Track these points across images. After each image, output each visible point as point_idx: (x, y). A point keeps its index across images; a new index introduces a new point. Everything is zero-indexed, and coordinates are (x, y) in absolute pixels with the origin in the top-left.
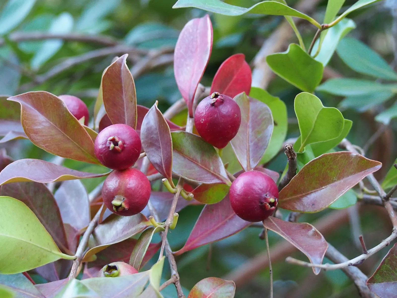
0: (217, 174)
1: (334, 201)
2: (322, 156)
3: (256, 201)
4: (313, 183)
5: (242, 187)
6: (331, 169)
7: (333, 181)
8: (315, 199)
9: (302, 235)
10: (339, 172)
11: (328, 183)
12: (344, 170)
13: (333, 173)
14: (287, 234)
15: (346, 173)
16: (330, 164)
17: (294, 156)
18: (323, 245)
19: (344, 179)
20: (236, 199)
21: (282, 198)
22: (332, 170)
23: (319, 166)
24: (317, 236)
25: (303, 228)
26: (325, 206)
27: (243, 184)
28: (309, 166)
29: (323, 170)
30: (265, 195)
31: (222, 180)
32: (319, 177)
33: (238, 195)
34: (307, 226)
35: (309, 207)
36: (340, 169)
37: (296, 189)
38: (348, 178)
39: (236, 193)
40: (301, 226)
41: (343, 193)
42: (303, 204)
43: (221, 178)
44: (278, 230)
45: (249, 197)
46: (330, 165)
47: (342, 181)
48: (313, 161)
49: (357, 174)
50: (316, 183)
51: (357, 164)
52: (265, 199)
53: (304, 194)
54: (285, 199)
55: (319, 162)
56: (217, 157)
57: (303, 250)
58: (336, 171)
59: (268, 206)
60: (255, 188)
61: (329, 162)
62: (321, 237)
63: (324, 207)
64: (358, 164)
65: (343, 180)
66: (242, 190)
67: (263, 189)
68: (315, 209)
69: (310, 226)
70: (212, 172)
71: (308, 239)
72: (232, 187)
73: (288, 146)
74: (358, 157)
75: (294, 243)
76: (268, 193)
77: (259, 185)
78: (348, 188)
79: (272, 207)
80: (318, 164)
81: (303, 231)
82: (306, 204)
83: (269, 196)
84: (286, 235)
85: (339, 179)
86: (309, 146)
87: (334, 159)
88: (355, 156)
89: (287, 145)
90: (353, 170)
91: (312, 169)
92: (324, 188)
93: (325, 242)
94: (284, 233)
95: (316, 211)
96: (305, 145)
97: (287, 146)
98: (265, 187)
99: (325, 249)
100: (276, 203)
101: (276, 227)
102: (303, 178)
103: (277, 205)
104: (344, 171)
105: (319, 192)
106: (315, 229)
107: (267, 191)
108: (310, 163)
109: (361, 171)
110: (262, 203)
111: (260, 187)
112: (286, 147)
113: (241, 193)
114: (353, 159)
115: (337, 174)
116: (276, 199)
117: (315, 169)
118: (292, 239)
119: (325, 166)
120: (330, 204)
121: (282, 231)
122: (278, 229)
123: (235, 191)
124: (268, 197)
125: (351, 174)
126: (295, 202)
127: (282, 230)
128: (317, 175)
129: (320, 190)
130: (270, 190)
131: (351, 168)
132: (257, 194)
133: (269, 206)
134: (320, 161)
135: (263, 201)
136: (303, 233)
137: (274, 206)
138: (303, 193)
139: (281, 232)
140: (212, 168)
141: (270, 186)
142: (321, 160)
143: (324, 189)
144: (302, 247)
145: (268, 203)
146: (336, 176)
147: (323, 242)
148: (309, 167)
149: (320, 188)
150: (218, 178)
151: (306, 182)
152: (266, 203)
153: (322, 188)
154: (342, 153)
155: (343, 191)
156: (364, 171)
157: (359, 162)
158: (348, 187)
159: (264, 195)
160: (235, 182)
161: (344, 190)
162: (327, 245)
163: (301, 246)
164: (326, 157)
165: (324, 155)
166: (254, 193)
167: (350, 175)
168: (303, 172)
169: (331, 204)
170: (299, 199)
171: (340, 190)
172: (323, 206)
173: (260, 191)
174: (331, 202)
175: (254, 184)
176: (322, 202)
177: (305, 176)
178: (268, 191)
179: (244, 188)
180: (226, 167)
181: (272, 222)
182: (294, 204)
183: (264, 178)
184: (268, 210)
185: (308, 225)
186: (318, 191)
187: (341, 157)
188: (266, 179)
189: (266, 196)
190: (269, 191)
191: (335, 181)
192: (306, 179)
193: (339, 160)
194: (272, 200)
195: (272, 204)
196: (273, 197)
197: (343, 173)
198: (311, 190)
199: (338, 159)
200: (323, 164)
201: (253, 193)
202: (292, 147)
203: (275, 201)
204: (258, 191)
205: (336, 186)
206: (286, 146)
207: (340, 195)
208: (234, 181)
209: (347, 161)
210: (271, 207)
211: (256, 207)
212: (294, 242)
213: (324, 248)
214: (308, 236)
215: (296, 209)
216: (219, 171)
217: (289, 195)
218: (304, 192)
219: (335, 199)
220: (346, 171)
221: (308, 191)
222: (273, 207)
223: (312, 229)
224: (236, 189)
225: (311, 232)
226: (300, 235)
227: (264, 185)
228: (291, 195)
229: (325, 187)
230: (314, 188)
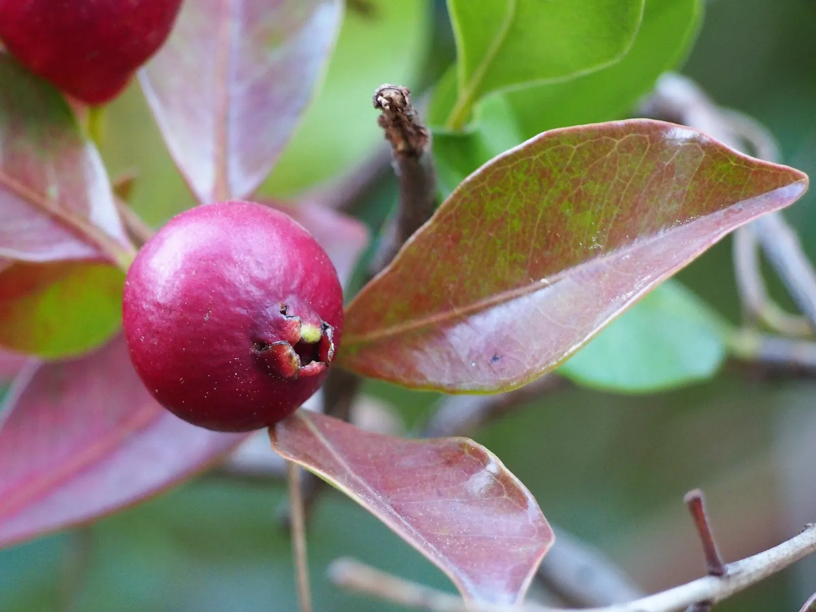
0: (75, 220)
1: (585, 339)
2: (540, 140)
3: (239, 335)
4: (501, 260)
5: (176, 273)
6: (579, 200)
7: (587, 256)
8: (504, 334)
9: (440, 494)
10: (615, 212)
11: (569, 262)
12: (636, 205)
13: (587, 218)
14: (375, 487)
15: (646, 216)
16: (577, 175)
17: (418, 142)
18: (531, 536)
19: (637, 245)
20: (149, 325)
21: (361, 330)
22: (584, 203)
23: (526, 184)
24: (505, 496)
25: (449, 463)
26: (548, 362)
27: (180, 257)
28: (481, 184)
29: (545, 204)
30: (278, 307)
31: (96, 246)
32: (527, 235)
33: (158, 305)
34: (466, 451)
35: (478, 368)
36: (618, 201)
37: (423, 290)
38: (652, 240)
39: (148, 299)
40: (439, 451)
41: (624, 303)
42: (453, 355)
43: (95, 235)
44: (335, 470)
45: (207, 318)
46: (576, 182)
47: (626, 253)
48: (499, 163)
49: (693, 223)
50: (513, 263)
51: (695, 179)
52: (279, 326)
53: (457, 311)
54: (374, 335)
55: (526, 165)
56: (77, 144)
57: (441, 556)
58: (603, 208)
59: (291, 357)
60: (237, 276)
61: (569, 170)
62: (523, 502)
63: (541, 366)
64: (698, 177)
65: (630, 250)
66: (177, 283)
67: (269, 280)
68: (503, 378)
69: (477, 453)
70: (55, 208)
71: (468, 509)
72: (135, 271)
73: (386, 94)
74: (700, 148)
75: (406, 527)
76: (291, 300)
77: (253, 265)
78: (646, 284)
79: (308, 362)
80: (521, 177)
81: (451, 473)
82: (463, 354)
83: (298, 313)
84: (369, 489)
85: (613, 243)
86: (496, 99)
87: (594, 157)
88: (687, 140)
89: (383, 87)
90: (675, 206)
91: (493, 197)
92: (545, 286)
93: (541, 524)
94: (360, 481)
95: (506, 384)
96: (478, 94)
97: (384, 92)
98: (279, 274)
99: (538, 553)
100: (328, 347)
101: (328, 456)
102: (456, 239)
103: (330, 353)
104: (637, 211)
105: (525, 301)
106: (501, 464)
107: (286, 293)
108: (486, 172)
109: (713, 211)
110: (263, 344)
111: (257, 272)
112: (377, 97)
113: (170, 297)
114: (678, 157)
115: (607, 221)
116: (326, 327)
117: (506, 198)
118: (395, 510)
119: (551, 183)
120: (566, 354)
121: (353, 476)
122: (336, 463)
123: (145, 290)
124: (292, 318)
125: (669, 221)
126: (416, 348)
127: (355, 472)
128: (517, 224)
129: (529, 292)
130: (302, 285)
131: (669, 195)
132: (239, 303)
133: (296, 357)
134: (530, 161)
135: (269, 335)
136: (447, 483)
137: (317, 361)
138: (452, 308)
139: (349, 477)
140: (53, 191)
141: (300, 270)
142: (534, 158)
143: (547, 288)
144: (439, 545)
145: (291, 343)
146: (601, 229)
147: (534, 525)
148: (483, 188)
149: (528, 283)
150: (79, 235)
151: (466, 258)
152: (281, 345)
153: (536, 285)
154: (629, 128)
155: (624, 298)
156: (724, 207)
157: (702, 168)
158: (649, 281)
159: (273, 310)
160: (146, 251)
161: (630, 293)
162: (548, 537)
163: (431, 538)
164: (558, 143)
165: (549, 136)
166: (230, 298)
167: (661, 226)
168: (453, 211)
169: (571, 355)
170: (437, 333)
171: (613, 292)
172: (536, 361)
173: (257, 293)
174: (571, 347)
175: (230, 260)
176: (536, 346)
177: (465, 232)
178: (292, 292)
179: (183, 276)
180: (122, 191)
181: (309, 434)
182: (416, 354)
183: (274, 234)
184: (290, 375)
185: (469, 446)
186: (517, 297)
187: (628, 147)
188: (283, 238)
189: (284, 313)
190: (300, 291)
191: (596, 252)
192: (470, 243)
193: (614, 160)
194: (309, 332)
195: (308, 350)
196: (314, 317)
197: (631, 220)
198: (491, 295)
199: (609, 155)
200: (544, 174)
201: (225, 300)
202: (407, 99)
203: (324, 338)
204: (248, 292)
205: (597, 274)
206: (380, 94)
207: (612, 312)
208: (147, 245)
209: (650, 165)
210: (305, 361)
211: (237, 363)
212: (406, 523)
213: (534, 548)
214: (469, 499)
215: (422, 377)
216: (84, 206)
217: (390, 315)
218: (457, 303)
219: (591, 329)
220: (646, 211)
221: (478, 298)
222: (315, 365)
223: (485, 465)
224: (150, 281)
225: (480, 481)
226: (435, 491)
227: (276, 264)
228: (403, 316)
229: (554, 278)
230: (503, 286)
